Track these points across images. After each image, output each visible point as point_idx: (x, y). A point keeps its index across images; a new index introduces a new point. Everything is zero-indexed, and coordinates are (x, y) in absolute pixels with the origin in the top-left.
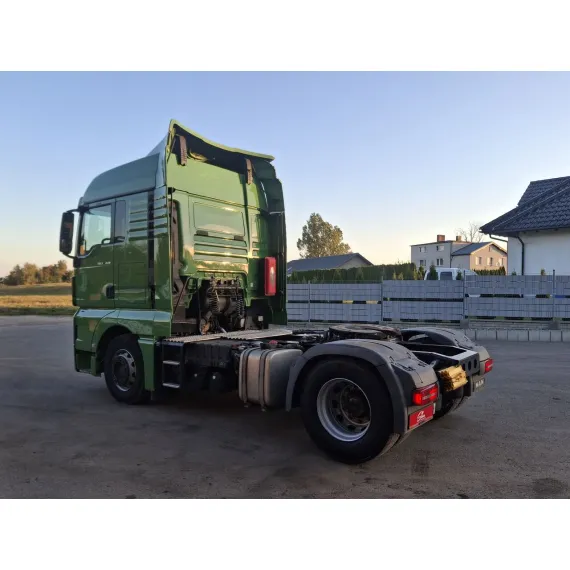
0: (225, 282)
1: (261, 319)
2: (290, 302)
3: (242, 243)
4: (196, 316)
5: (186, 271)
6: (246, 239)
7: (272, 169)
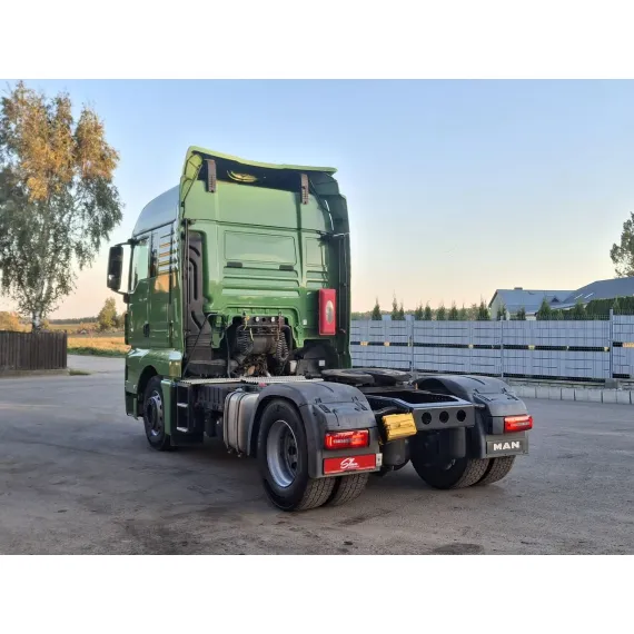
0: (264, 320)
1: (322, 363)
2: (352, 343)
3: (293, 273)
4: (224, 357)
5: (212, 307)
6: (297, 268)
7: (334, 183)
